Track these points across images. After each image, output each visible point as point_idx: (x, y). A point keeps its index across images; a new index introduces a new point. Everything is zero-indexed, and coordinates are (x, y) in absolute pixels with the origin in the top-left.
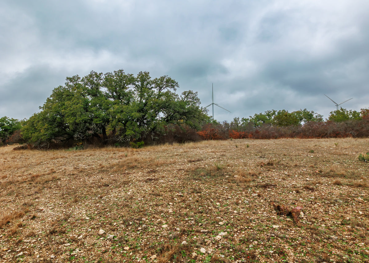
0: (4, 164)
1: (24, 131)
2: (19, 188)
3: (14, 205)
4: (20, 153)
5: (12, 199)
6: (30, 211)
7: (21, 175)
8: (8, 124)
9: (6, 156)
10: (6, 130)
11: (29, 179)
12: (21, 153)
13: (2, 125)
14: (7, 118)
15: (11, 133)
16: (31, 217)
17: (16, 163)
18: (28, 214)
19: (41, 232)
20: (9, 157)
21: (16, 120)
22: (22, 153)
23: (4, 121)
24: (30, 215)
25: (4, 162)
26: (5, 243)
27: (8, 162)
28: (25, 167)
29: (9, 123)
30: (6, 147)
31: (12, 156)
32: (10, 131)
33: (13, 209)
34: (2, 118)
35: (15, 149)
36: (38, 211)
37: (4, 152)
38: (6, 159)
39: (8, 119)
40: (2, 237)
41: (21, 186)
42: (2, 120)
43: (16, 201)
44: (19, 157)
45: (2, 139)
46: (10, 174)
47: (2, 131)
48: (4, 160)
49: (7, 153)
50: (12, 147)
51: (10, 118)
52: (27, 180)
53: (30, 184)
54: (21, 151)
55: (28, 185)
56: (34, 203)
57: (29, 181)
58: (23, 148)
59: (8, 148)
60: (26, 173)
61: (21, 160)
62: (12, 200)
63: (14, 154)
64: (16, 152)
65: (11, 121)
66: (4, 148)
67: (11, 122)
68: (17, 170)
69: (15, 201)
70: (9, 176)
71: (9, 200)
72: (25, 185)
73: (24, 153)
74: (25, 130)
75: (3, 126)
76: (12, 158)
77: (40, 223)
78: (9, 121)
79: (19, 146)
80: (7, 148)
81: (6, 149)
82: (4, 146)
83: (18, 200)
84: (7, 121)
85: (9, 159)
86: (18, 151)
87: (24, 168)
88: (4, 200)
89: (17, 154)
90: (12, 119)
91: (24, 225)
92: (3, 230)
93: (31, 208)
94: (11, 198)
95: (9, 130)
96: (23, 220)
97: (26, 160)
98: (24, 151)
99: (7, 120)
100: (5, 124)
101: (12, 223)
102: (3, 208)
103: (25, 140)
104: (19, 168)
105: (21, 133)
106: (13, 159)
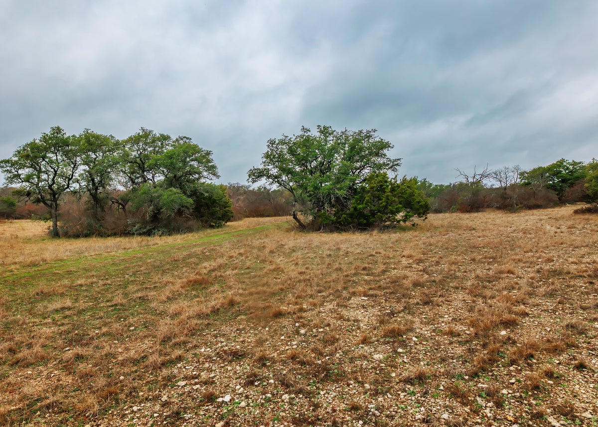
0: (555, 236)
1: (592, 180)
2: (568, 286)
3: (552, 321)
4: (584, 219)
5: (551, 306)
6: (578, 347)
7: (577, 261)
8: (567, 171)
9: (561, 222)
10: (564, 181)
11: (589, 273)
12: (586, 220)
13: (558, 173)
14: (564, 161)
15: (572, 185)
16: (576, 362)
17: (573, 237)
18: (572, 351)
19: (590, 416)
20: (565, 224)
21: (580, 163)
22: (588, 220)
23: (560, 167)
24: (574, 356)
25: (556, 233)
26: (514, 401)
27: (562, 234)
28: (587, 246)
29: (568, 168)
30: (563, 208)
31: (570, 223)
32: (569, 182)
33: (549, 329)
34: (557, 162)
35: (576, 212)
36: (594, 353)
37: (559, 216)
38: (559, 228)
39: (567, 162)
40: (514, 383)
41: (572, 283)
42: (557, 165)
43: (557, 313)
44: (580, 227)
45: (557, 195)
46: (559, 256)
47: (559, 183)
48: (556, 230)
49: (563, 217)
50: (573, 208)
51: (571, 161)
52: (585, 274)
53: (591, 283)
54: (587, 216)
55: (585, 283)
56: (589, 330)
57: (589, 276)
58: (589, 211)
59: (567, 210)
60: (586, 259)
61: (584, 232)
62: (551, 310)
63: (574, 219)
64: (578, 216)
65: (572, 165)
66: (560, 209)
67: (571, 167)
68: (573, 250)
69: (554, 311)
70: (557, 260)
71: (545, 308)
72: (580, 283)
73: (592, 219)
74: (594, 180)
75: (559, 175)
76: (569, 228)
77: (592, 386)
78: (568, 166)
79: (584, 207)
80: (565, 209)
81: (563, 212)
82: (561, 207)
83: (561, 312)
84: (565, 166)
85: (564, 228)
86: (582, 216)
87: (586, 249)
88: (538, 305)
89: (577, 221)
90: (573, 161)
91: (558, 377)
92: (519, 368)
93: (581, 339)
94: (550, 304)
95: (569, 180)
96: (559, 364)
97: (593, 233)
98: (591, 217)
99: (565, 164)
100: (562, 171)
101: (538, 360)
102: (532, 320)
103: (592, 196)
104: (577, 247)
105: (587, 185)
106: (569, 230)
